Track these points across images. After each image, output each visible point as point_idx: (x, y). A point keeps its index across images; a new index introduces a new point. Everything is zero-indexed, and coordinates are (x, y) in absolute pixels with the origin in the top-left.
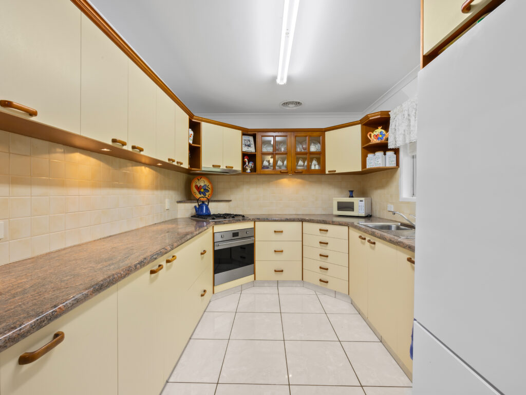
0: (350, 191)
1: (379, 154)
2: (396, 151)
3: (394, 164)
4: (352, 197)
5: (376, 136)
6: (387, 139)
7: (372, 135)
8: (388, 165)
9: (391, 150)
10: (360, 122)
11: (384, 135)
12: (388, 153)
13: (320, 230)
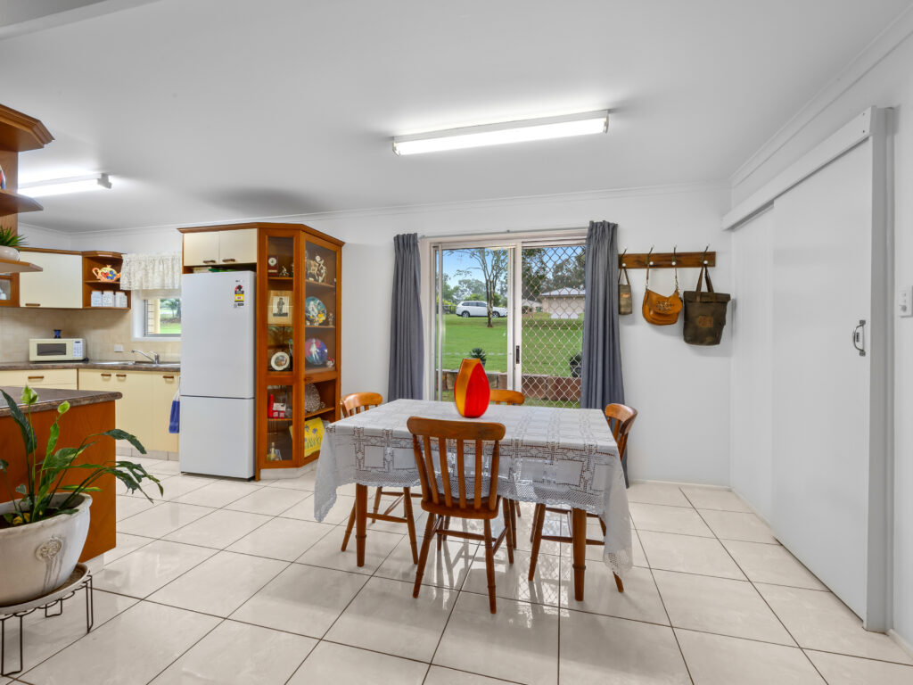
0: (55, 331)
1: (108, 294)
2: (128, 293)
3: (124, 305)
4: (59, 337)
5: (106, 275)
6: (118, 280)
7: (100, 272)
8: (118, 305)
9: (122, 291)
10: (83, 254)
11: (115, 275)
12: (118, 294)
13: (30, 378)
